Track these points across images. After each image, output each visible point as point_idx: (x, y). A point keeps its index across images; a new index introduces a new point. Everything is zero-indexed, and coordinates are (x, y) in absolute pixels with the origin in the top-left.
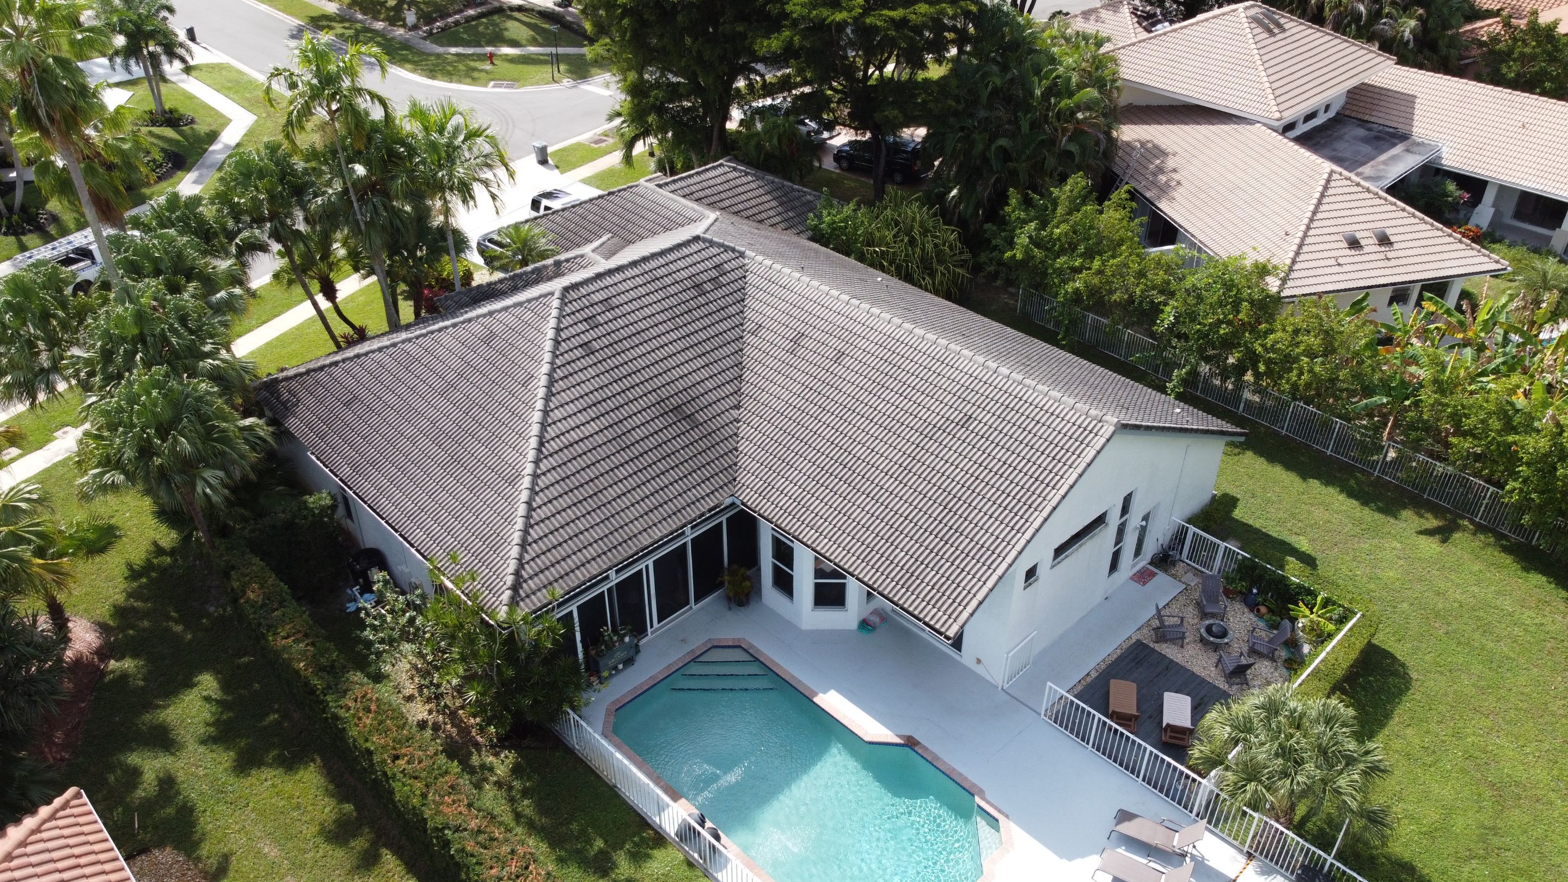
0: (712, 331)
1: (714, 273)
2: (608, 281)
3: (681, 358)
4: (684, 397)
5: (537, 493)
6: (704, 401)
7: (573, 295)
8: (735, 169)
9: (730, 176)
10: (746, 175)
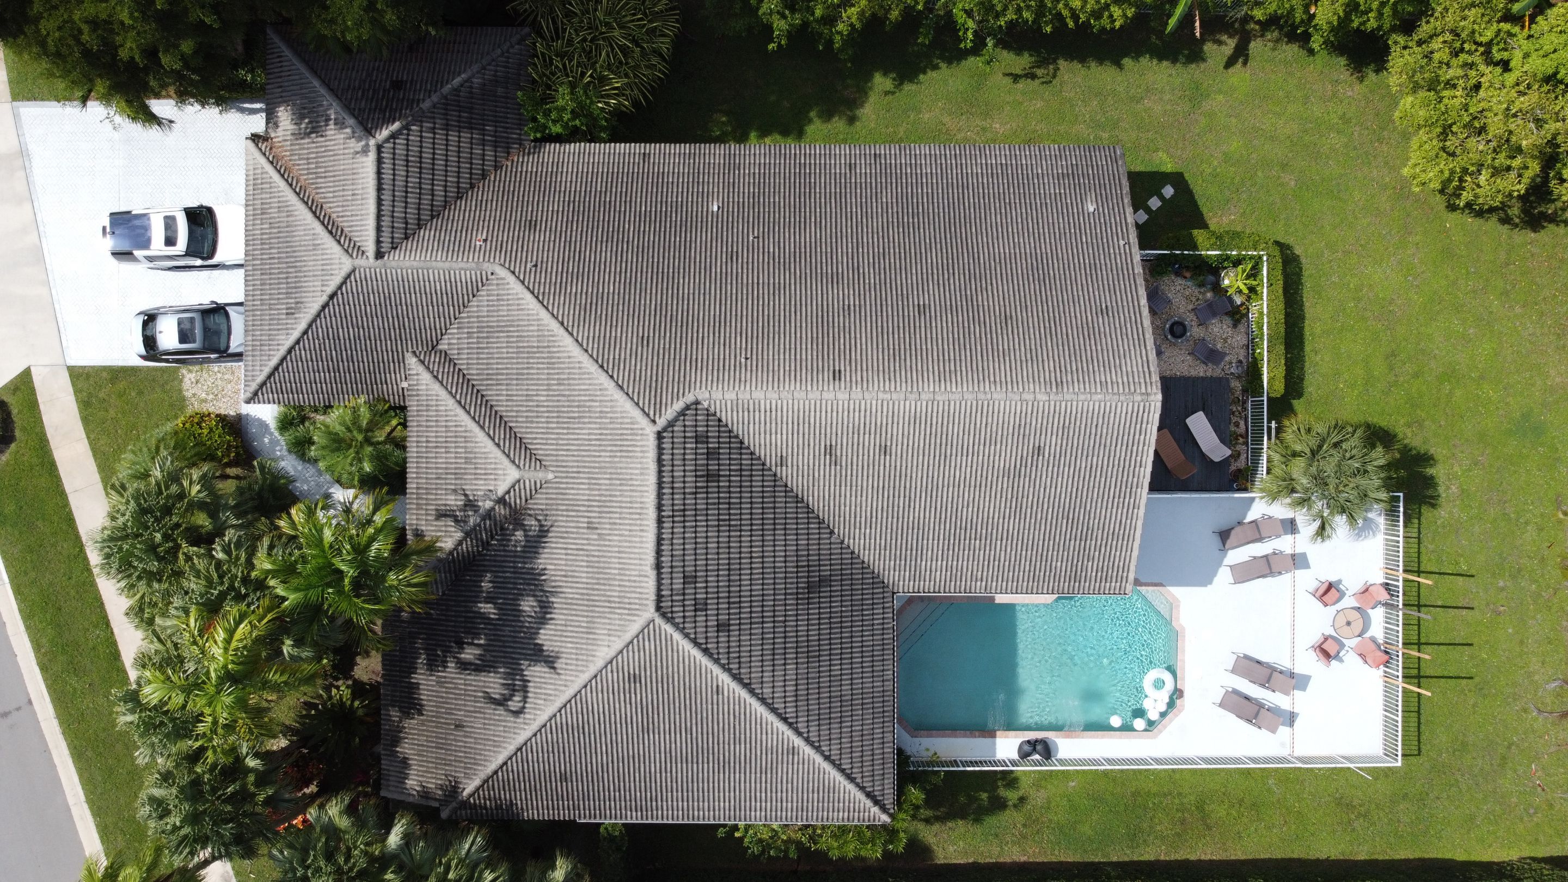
5: (820, 746)
7: (667, 603)
8: (393, 136)
9: (400, 151)
10: (409, 130)
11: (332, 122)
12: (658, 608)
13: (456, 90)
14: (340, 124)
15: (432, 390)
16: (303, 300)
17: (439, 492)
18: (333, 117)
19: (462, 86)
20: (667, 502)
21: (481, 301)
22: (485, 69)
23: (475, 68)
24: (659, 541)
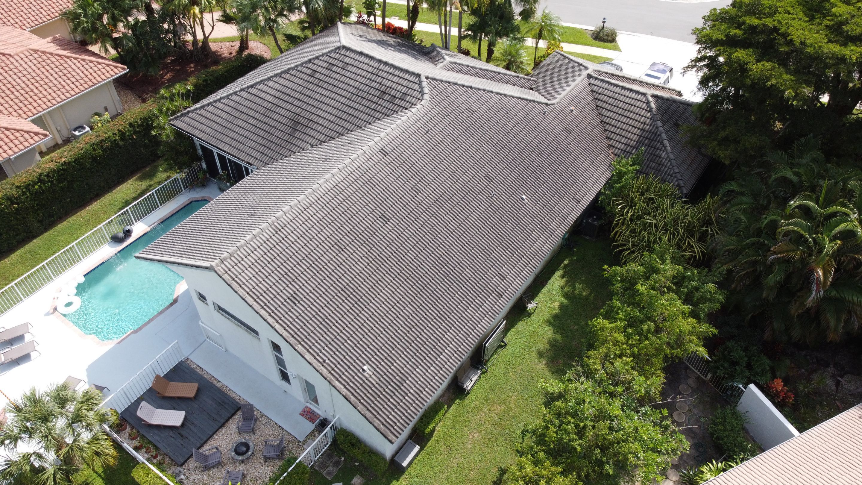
0: (356, 113)
1: (398, 95)
2: (362, 59)
3: (330, 109)
4: (305, 122)
6: (308, 131)
7: (343, 52)
8: (648, 103)
9: (639, 104)
10: (649, 111)
12: (344, 47)
13: (662, 142)
19: (664, 146)
20: (387, 69)
22: (669, 161)
23: (672, 156)
24: (372, 58)
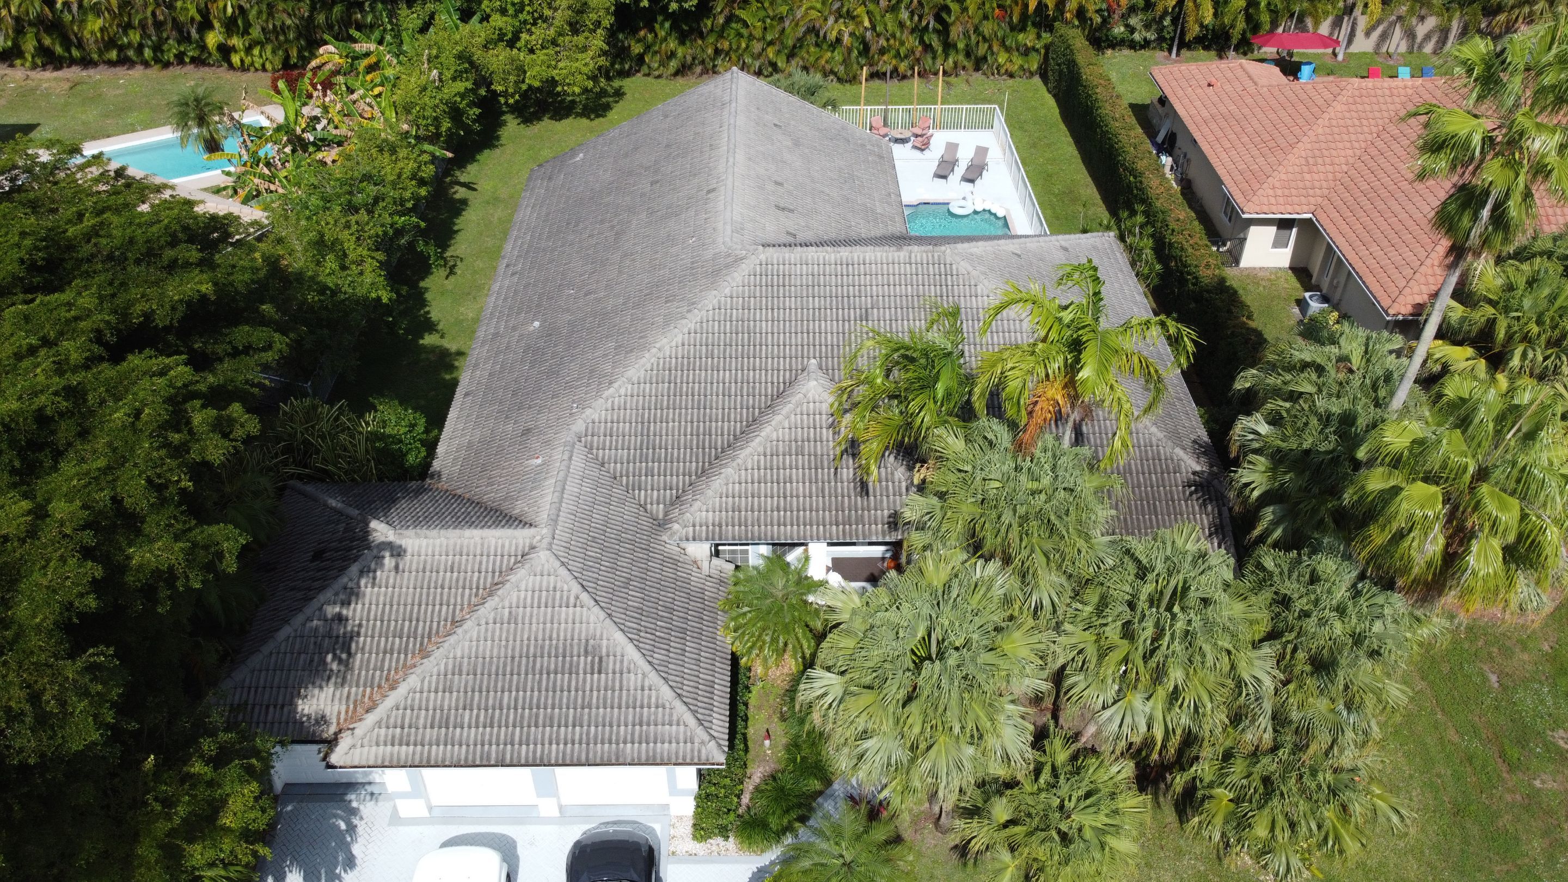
11: (344, 612)
14: (351, 595)
15: (714, 504)
16: (583, 636)
17: (839, 490)
18: (337, 609)
21: (610, 458)
